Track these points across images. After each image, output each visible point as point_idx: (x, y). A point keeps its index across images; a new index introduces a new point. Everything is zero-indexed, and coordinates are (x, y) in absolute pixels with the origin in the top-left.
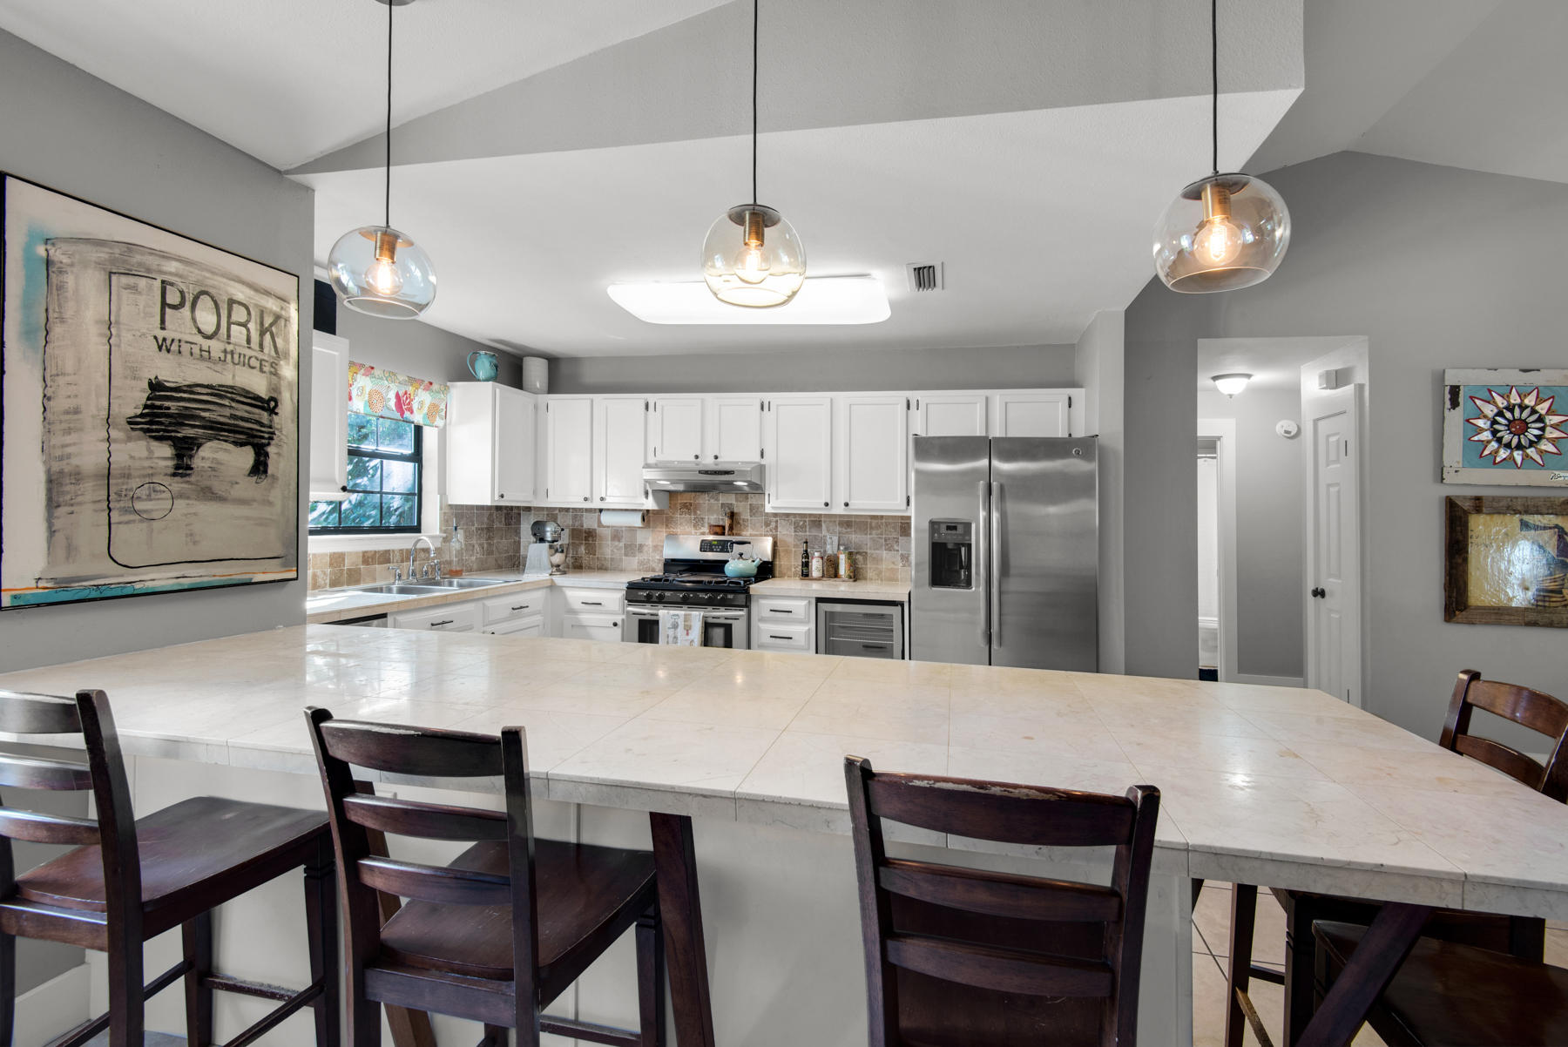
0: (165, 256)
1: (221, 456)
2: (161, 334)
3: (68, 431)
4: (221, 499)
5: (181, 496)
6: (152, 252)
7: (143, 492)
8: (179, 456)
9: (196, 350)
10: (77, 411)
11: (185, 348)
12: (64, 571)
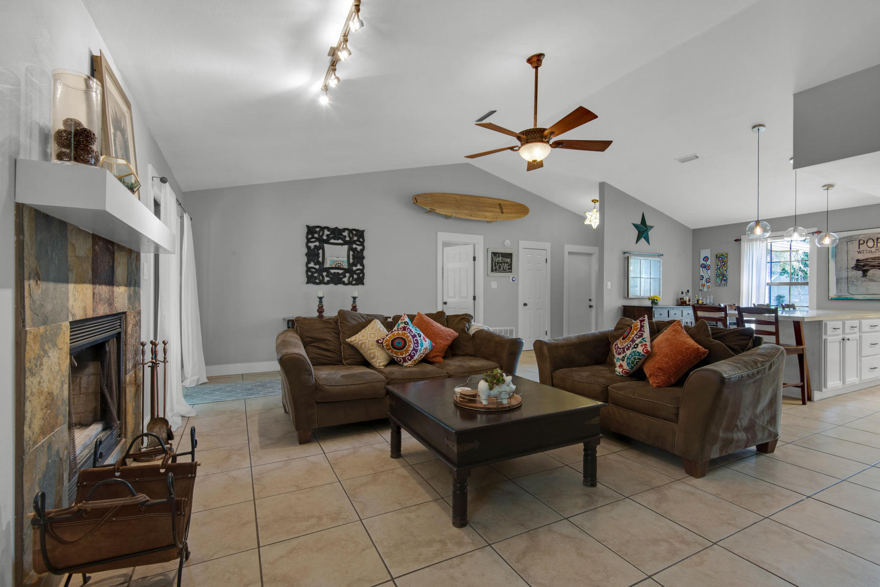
0: (860, 235)
1: (875, 272)
2: (859, 250)
3: (840, 271)
4: (875, 281)
5: (864, 281)
6: (856, 235)
7: (855, 281)
8: (864, 273)
9: (868, 251)
10: (841, 267)
11: (865, 252)
12: (839, 294)
